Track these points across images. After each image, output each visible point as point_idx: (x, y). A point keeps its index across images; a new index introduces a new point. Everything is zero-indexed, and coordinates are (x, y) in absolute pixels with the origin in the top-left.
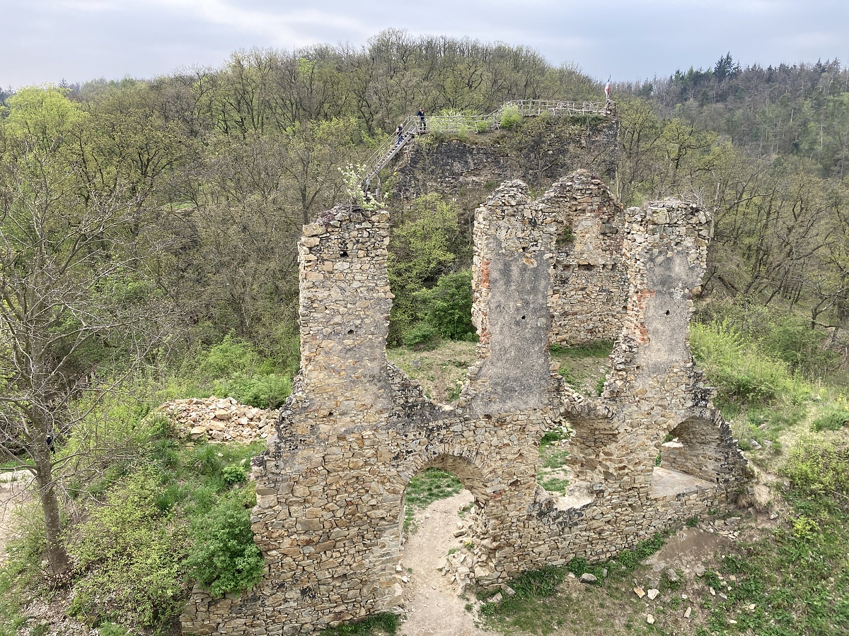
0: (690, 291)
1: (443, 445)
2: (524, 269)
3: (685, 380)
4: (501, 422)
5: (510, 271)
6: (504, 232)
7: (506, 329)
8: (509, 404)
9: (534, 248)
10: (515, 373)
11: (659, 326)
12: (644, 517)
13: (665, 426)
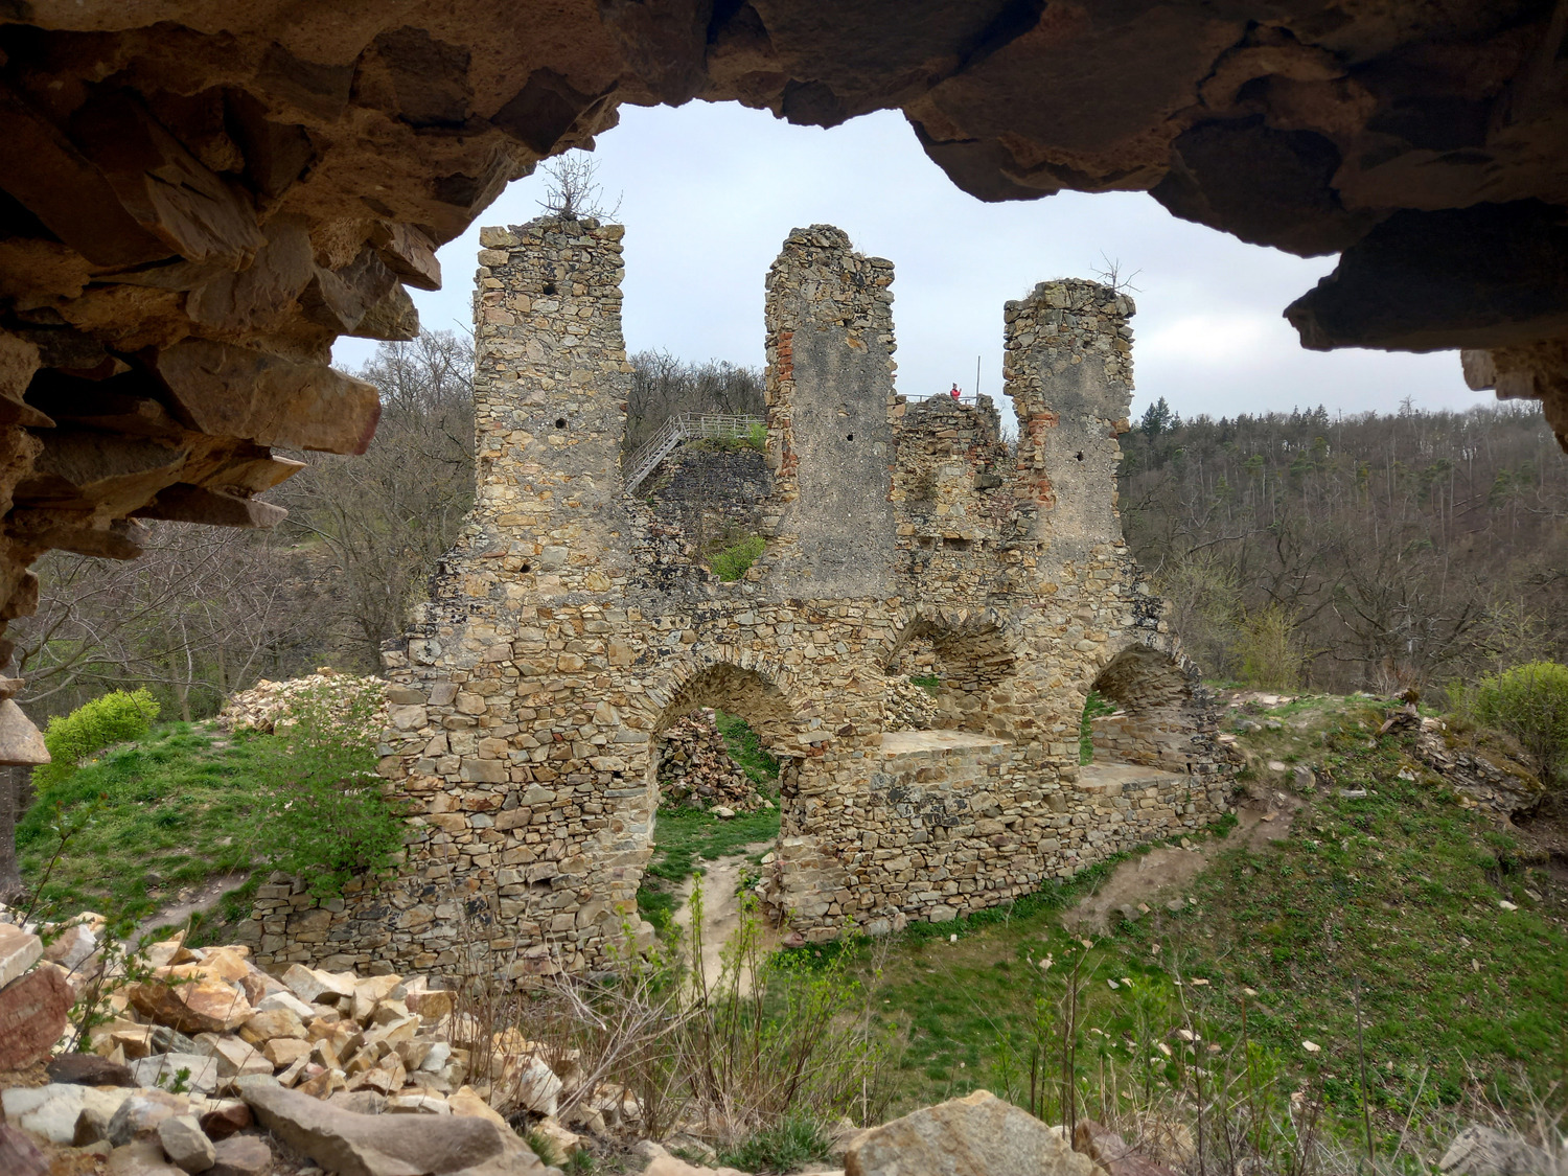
0: (1113, 424)
1: (722, 648)
2: (846, 355)
3: (1117, 576)
4: (820, 618)
5: (824, 354)
6: (812, 287)
7: (822, 453)
8: (831, 585)
9: (862, 322)
10: (840, 531)
11: (1068, 477)
12: (1071, 822)
13: (1092, 656)
